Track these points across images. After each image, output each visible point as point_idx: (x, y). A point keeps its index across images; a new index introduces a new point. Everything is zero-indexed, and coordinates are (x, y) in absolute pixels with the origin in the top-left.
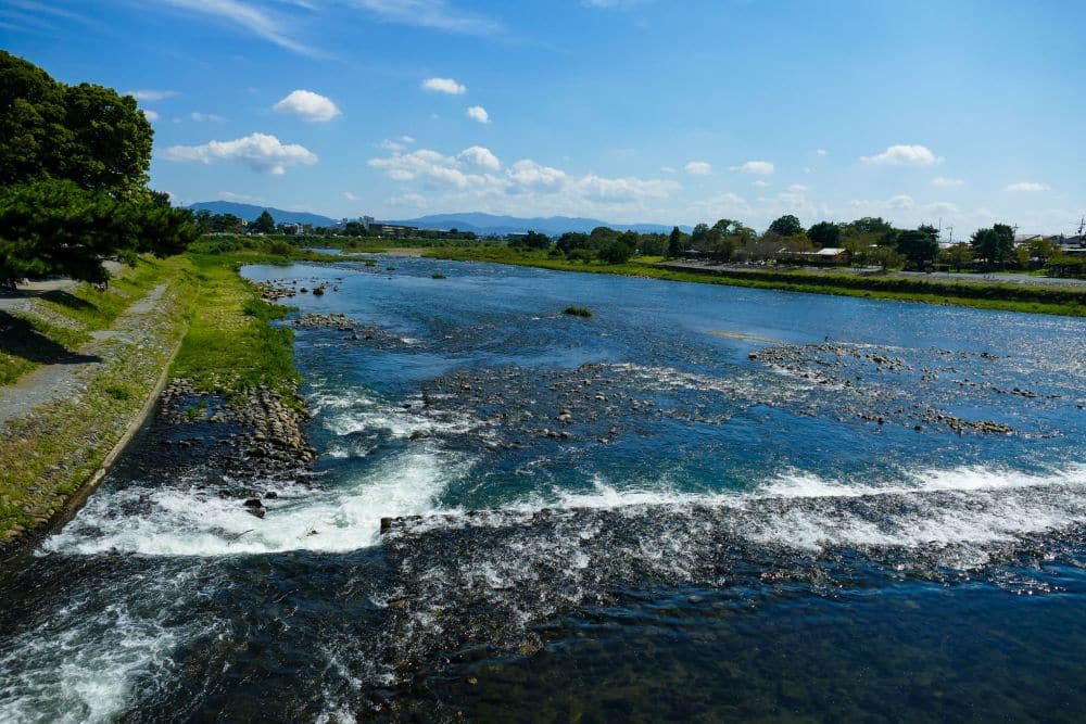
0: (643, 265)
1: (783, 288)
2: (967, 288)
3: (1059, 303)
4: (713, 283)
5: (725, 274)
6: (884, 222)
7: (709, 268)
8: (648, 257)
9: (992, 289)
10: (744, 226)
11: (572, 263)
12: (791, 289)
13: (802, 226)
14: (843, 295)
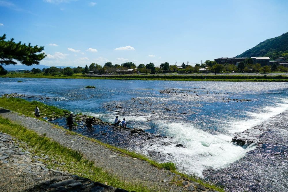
0: (78, 76)
1: (124, 79)
2: (168, 77)
3: (188, 78)
4: (104, 79)
5: (105, 77)
6: (133, 63)
7: (99, 75)
8: (77, 74)
9: (173, 76)
10: (99, 65)
11: (55, 76)
12: (126, 79)
13: (113, 65)
14: (140, 80)
